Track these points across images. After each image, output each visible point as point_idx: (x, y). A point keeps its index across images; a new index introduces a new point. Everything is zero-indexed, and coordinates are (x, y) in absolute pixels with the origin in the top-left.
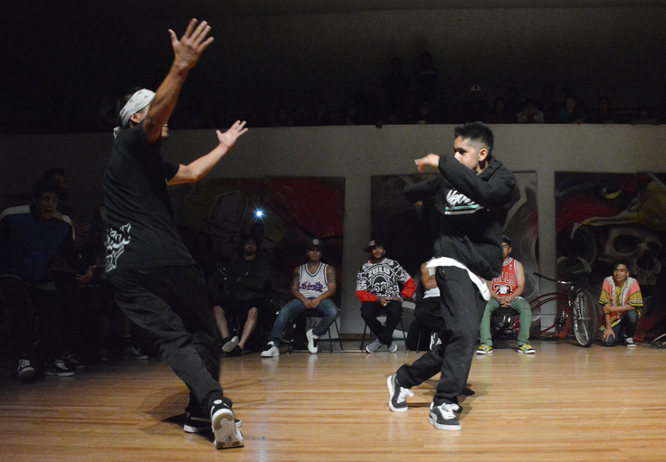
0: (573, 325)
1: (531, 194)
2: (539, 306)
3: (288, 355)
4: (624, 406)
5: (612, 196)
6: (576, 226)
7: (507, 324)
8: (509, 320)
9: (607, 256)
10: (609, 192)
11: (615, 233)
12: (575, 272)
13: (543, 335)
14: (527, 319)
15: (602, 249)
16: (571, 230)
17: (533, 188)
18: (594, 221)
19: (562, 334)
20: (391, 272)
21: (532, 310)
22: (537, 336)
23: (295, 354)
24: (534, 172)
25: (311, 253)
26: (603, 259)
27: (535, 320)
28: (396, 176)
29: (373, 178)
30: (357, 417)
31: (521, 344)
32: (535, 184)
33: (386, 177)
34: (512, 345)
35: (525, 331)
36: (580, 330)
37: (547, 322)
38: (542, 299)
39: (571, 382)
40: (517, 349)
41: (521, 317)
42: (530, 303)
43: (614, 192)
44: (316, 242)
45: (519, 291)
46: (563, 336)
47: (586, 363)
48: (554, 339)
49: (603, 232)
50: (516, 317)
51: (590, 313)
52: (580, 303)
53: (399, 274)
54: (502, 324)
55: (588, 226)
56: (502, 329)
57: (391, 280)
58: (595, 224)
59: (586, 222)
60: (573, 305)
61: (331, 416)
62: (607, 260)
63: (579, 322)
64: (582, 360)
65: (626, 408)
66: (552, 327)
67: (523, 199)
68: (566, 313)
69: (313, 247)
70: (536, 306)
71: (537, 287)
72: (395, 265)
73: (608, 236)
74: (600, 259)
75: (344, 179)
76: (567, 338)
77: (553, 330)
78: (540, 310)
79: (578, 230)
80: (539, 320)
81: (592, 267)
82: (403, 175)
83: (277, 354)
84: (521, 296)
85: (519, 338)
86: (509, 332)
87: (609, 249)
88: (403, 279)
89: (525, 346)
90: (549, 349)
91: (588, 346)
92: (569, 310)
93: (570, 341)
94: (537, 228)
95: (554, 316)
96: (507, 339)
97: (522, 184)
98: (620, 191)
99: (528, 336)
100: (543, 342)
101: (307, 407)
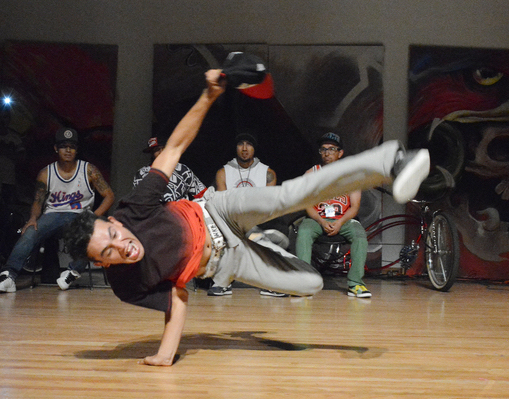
0: (426, 260)
1: (375, 76)
2: (379, 232)
3: (31, 290)
4: (491, 378)
5: (489, 81)
6: (437, 122)
7: (334, 256)
8: (338, 249)
9: (478, 166)
10: (485, 75)
11: (490, 134)
12: (432, 187)
13: (384, 272)
14: (361, 250)
15: (470, 156)
16: (429, 129)
17: (377, 67)
18: (462, 116)
19: (411, 272)
20: (179, 181)
21: (370, 238)
22: (374, 272)
23: (42, 289)
24: (381, 45)
25: (63, 151)
26: (472, 170)
27: (374, 251)
28: (188, 46)
29: (157, 47)
30: (119, 381)
31: (353, 284)
32: (381, 63)
33: (174, 47)
34: (340, 285)
35: (359, 266)
36: (435, 267)
37: (391, 256)
38: (385, 223)
39: (419, 341)
40: (347, 290)
41: (353, 247)
42: (367, 229)
43: (491, 76)
44: (68, 134)
45: (352, 212)
46: (411, 275)
47: (442, 314)
48: (399, 278)
49: (472, 132)
50: (346, 246)
51: (450, 245)
52: (436, 231)
53: (189, 181)
54: (328, 256)
55: (454, 123)
56: (329, 262)
57: (179, 190)
58: (462, 121)
59: (450, 117)
60: (427, 233)
61: (84, 380)
62: (477, 171)
63: (435, 257)
64: (436, 309)
65: (493, 382)
66: (397, 261)
67: (364, 83)
68: (417, 242)
69: (64, 143)
70: (375, 232)
71: (378, 206)
72: (184, 169)
73: (480, 138)
74: (467, 169)
75: (115, 47)
76: (418, 277)
77: (398, 266)
78: (381, 238)
79: (439, 128)
80: (379, 253)
81: (457, 179)
82: (197, 45)
83: (13, 289)
84: (356, 218)
85: (349, 276)
86: (337, 266)
87: (481, 156)
88: (193, 190)
89: (358, 287)
90: (391, 292)
91: (445, 289)
92: (421, 239)
93: (421, 281)
94: (382, 124)
95: (400, 248)
96: (334, 276)
97: (363, 61)
98: (500, 75)
99: (362, 273)
100: (383, 282)
101: (51, 365)
